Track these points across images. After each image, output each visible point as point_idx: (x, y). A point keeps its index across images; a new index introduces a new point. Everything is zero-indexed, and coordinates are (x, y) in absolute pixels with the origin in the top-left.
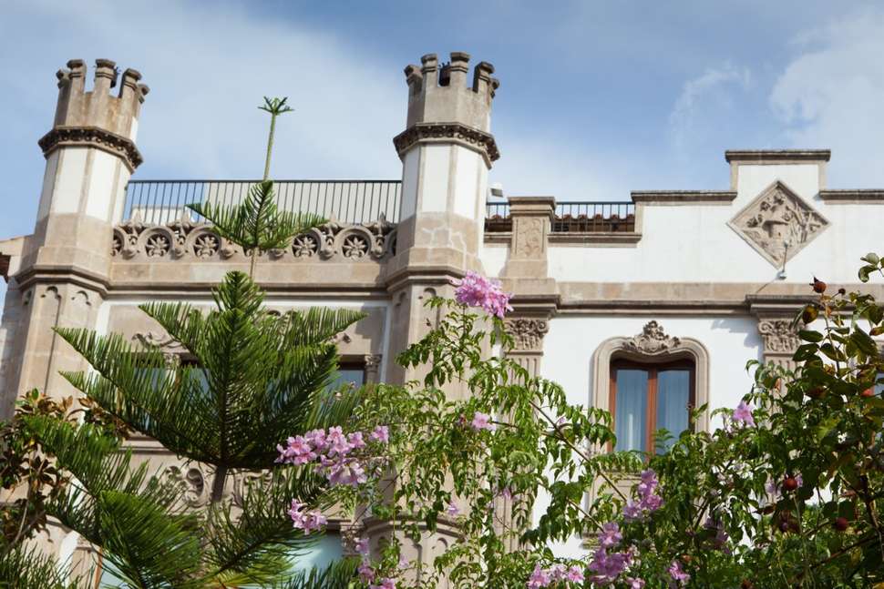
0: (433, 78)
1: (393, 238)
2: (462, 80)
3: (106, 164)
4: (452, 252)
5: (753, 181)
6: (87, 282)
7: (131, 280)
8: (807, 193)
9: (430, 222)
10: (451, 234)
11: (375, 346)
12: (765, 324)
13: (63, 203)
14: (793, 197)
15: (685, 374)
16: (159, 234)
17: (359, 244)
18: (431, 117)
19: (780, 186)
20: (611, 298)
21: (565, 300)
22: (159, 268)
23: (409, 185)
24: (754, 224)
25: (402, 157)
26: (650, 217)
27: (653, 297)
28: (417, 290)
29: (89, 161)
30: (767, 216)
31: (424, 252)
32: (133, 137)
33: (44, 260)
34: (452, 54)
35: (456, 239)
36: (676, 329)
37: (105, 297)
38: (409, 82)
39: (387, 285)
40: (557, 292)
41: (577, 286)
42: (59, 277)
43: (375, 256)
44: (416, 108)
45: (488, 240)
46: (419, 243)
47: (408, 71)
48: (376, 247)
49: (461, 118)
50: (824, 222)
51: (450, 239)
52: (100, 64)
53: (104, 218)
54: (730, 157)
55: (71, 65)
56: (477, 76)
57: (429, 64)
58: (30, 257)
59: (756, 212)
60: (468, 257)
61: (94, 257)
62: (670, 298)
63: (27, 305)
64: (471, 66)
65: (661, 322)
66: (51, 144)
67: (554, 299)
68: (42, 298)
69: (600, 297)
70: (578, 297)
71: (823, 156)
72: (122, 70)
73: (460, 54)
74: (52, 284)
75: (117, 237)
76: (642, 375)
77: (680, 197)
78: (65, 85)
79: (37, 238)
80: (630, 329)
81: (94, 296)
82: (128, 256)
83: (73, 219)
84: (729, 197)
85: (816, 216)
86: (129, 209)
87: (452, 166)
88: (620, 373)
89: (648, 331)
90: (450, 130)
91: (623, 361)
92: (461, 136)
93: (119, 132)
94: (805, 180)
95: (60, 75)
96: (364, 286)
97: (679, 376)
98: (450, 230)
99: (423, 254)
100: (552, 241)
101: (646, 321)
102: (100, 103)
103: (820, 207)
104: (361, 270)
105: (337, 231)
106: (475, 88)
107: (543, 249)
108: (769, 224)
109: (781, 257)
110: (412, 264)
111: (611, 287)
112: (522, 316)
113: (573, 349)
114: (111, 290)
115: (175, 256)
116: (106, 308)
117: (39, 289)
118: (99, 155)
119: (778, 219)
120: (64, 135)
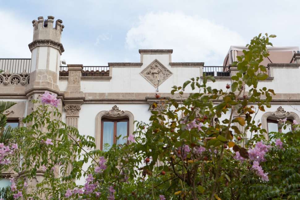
0: (42, 24)
1: (28, 78)
2: (51, 24)
4: (48, 83)
5: (148, 59)
8: (166, 64)
9: (41, 73)
10: (48, 77)
11: (23, 114)
14: (161, 65)
15: (126, 123)
17: (16, 80)
18: (41, 37)
19: (157, 61)
20: (102, 98)
21: (86, 99)
23: (34, 60)
24: (148, 73)
25: (31, 51)
26: (115, 72)
27: (115, 98)
28: (36, 96)
30: (153, 71)
31: (39, 83)
34: (48, 16)
35: (50, 78)
36: (123, 108)
38: (34, 26)
39: (26, 94)
40: (84, 96)
41: (90, 94)
43: (22, 84)
44: (35, 35)
45: (60, 79)
46: (37, 80)
47: (34, 22)
48: (22, 81)
49: (51, 38)
50: (171, 73)
51: (47, 78)
54: (141, 51)
56: (57, 24)
57: (40, 20)
59: (149, 70)
60: (54, 85)
62: (121, 98)
64: (55, 21)
65: (118, 106)
67: (83, 99)
69: (98, 98)
70: (91, 98)
71: (170, 52)
73: (51, 16)
77: (125, 65)
80: (107, 108)
84: (140, 65)
85: (168, 71)
87: (48, 54)
88: (105, 123)
89: (114, 109)
90: (48, 42)
91: (105, 118)
92: (51, 44)
94: (164, 59)
96: (18, 94)
98: (48, 76)
100: (82, 79)
101: (113, 105)
103: (169, 68)
104: (17, 89)
105: (9, 76)
106: (56, 28)
107: (79, 82)
108: (153, 74)
109: (157, 84)
110: (35, 87)
111: (102, 94)
112: (72, 104)
113: (89, 115)
119: (156, 72)
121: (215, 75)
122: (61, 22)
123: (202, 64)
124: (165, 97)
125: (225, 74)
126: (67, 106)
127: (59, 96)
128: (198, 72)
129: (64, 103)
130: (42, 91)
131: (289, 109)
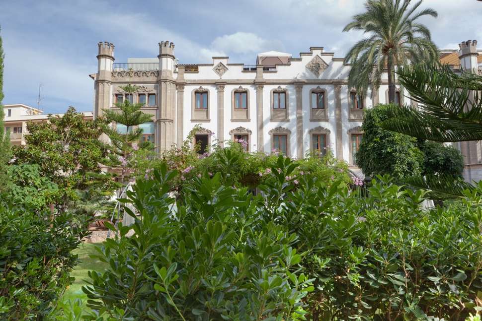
0: (163, 45)
1: (158, 73)
2: (168, 45)
3: (108, 61)
4: (168, 76)
5: (217, 62)
6: (108, 82)
7: (115, 81)
8: (225, 64)
9: (164, 71)
10: (168, 73)
11: (157, 91)
12: (218, 86)
13: (102, 68)
14: (223, 65)
16: (119, 73)
17: (153, 74)
18: (163, 53)
19: (221, 63)
21: (187, 83)
22: (120, 79)
23: (160, 64)
24: (216, 69)
25: (159, 59)
26: (200, 68)
27: (201, 82)
28: (163, 83)
29: (105, 60)
30: (219, 68)
32: (113, 56)
33: (100, 78)
34: (166, 41)
36: (205, 87)
38: (159, 46)
39: (158, 81)
40: (186, 81)
41: (189, 80)
42: (103, 81)
43: (156, 76)
44: (161, 51)
45: (174, 72)
46: (162, 75)
47: (159, 44)
49: (168, 53)
50: (228, 69)
52: (105, 43)
53: (109, 70)
54: (213, 58)
55: (100, 43)
56: (171, 45)
57: (162, 43)
58: (97, 78)
59: (217, 67)
60: (171, 77)
61: (108, 77)
62: (203, 82)
63: (98, 86)
64: (169, 43)
65: (202, 86)
66: (98, 57)
67: (185, 83)
68: (101, 85)
69: (193, 82)
70: (189, 82)
71: (227, 58)
72: (109, 43)
74: (102, 83)
75: (112, 73)
76: (200, 95)
77: (205, 65)
78: (100, 46)
79: (98, 74)
80: (197, 87)
81: (109, 84)
82: (114, 77)
83: (104, 71)
84: (213, 65)
86: (114, 67)
87: (167, 61)
88: (196, 94)
89: (200, 88)
90: (166, 55)
92: (168, 56)
93: (110, 55)
94: (224, 62)
95: (98, 44)
96: (154, 81)
97: (206, 94)
99: (163, 76)
100: (185, 73)
101: (200, 86)
102: (106, 50)
103: (227, 66)
104: (153, 79)
106: (170, 47)
107: (183, 74)
108: (219, 70)
109: (221, 75)
110: (162, 78)
111: (195, 80)
112: (180, 85)
113: (189, 91)
114: (112, 83)
115: (123, 77)
116: (112, 86)
117: (100, 83)
118: (107, 59)
119: (221, 69)
120: (101, 56)
121: (250, 69)
122: (173, 43)
123: (243, 65)
124: (224, 81)
125: (254, 70)
126: (178, 87)
127: (174, 82)
128: (241, 68)
129: (176, 85)
130: (166, 81)
131: (283, 87)
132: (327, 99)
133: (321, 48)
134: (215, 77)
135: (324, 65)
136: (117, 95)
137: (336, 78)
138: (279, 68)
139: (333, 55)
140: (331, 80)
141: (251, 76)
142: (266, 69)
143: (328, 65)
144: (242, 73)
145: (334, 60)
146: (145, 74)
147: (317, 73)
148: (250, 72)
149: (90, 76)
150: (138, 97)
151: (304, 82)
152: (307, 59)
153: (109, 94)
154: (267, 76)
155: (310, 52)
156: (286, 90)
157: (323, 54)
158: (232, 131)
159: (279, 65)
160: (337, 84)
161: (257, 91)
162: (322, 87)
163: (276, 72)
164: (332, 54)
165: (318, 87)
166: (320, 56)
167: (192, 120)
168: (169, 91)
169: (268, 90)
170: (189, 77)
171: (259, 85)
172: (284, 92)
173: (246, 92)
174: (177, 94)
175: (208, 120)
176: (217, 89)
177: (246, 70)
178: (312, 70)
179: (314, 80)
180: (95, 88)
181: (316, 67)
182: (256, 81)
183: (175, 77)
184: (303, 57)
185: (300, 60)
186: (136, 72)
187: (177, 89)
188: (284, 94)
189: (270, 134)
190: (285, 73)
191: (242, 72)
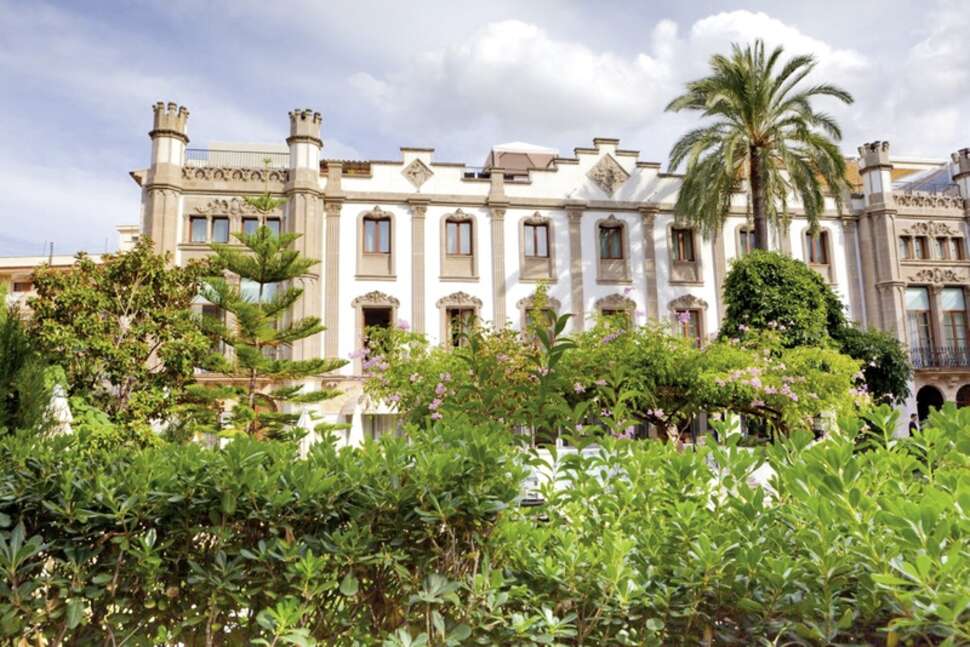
0: (299, 117)
1: (288, 175)
2: (310, 118)
3: (176, 143)
4: (310, 182)
5: (410, 158)
6: (175, 189)
7: (191, 188)
8: (427, 164)
9: (301, 170)
10: (308, 175)
11: (284, 213)
12: (413, 207)
13: (162, 158)
14: (422, 164)
15: (387, 223)
16: (200, 170)
17: (275, 177)
18: (299, 132)
19: (418, 161)
20: (363, 198)
21: (348, 197)
22: (201, 183)
23: (293, 156)
24: (409, 173)
25: (289, 146)
26: (375, 169)
27: (376, 198)
28: (298, 195)
29: (170, 143)
30: (414, 171)
31: (299, 183)
32: (186, 133)
33: (157, 181)
34: (306, 109)
35: (310, 177)
36: (385, 209)
37: (181, 193)
38: (290, 118)
39: (287, 192)
40: (345, 194)
41: (351, 193)
42: (163, 187)
43: (281, 181)
44: (294, 128)
45: (321, 175)
46: (297, 179)
47: (290, 113)
48: (282, 178)
49: (310, 133)
50: (432, 173)
51: (308, 177)
52: (170, 104)
53: (178, 163)
54: (402, 149)
55: (159, 103)
56: (315, 117)
57: (298, 112)
58: (150, 179)
59: (410, 169)
60: (315, 183)
61: (176, 180)
62: (382, 198)
63: (151, 196)
64: (313, 113)
65: (380, 206)
66: (154, 134)
67: (344, 197)
68: (157, 195)
69: (359, 197)
70: (352, 197)
71: (432, 150)
72: (179, 106)
73: (309, 109)
74: (161, 190)
75: (184, 171)
76: (373, 223)
77: (385, 163)
78: (156, 111)
79: (153, 170)
80: (369, 208)
81: (177, 194)
82: (188, 178)
83: (167, 165)
84: (401, 163)
85: (430, 171)
86: (186, 160)
87: (308, 151)
88: (368, 223)
89: (375, 209)
90: (307, 138)
91: (367, 218)
92: (310, 140)
93: (180, 131)
94: (426, 158)
95: (154, 107)
96: (279, 192)
99: (299, 182)
100: (344, 176)
101: (375, 205)
102: (172, 119)
103: (432, 168)
104: (276, 186)
105: (267, 171)
106: (314, 121)
107: (339, 180)
108: (414, 174)
109: (418, 185)
110: (296, 186)
111: (363, 193)
112: (333, 202)
113: (351, 214)
114: (183, 191)
115: (207, 179)
116: (182, 198)
117: (156, 191)
118: (174, 140)
119: (418, 172)
120: (159, 132)
121: (476, 176)
122: (319, 114)
123: (463, 166)
124: (426, 198)
125: (485, 176)
126: (328, 205)
127: (320, 195)
128: (459, 173)
129: (325, 202)
130: (304, 191)
131: (545, 214)
132: (629, 240)
133: (615, 141)
134: (407, 188)
135: (622, 173)
136: (192, 218)
137: (645, 200)
138: (535, 176)
139: (637, 156)
140: (635, 204)
141: (481, 190)
142: (509, 178)
143: (628, 175)
144: (462, 183)
145: (639, 164)
146: (256, 176)
147: (609, 190)
148: (476, 181)
149: (132, 174)
150: (240, 223)
151: (584, 206)
152: (588, 162)
153: (176, 215)
154: (512, 191)
155: (594, 147)
156: (549, 219)
157: (618, 152)
158: (441, 301)
159: (534, 169)
160: (647, 212)
161: (492, 221)
162: (620, 216)
163: (529, 183)
164: (635, 153)
165: (611, 217)
166: (613, 155)
167: (357, 276)
168: (310, 214)
169: (513, 218)
170: (351, 185)
171: (496, 207)
172: (546, 224)
173: (469, 221)
174: (325, 221)
175: (391, 277)
176: (412, 212)
177: (469, 177)
178: (599, 182)
179: (605, 202)
180: (143, 201)
181: (607, 178)
182: (491, 200)
183: (322, 184)
184: (582, 157)
185: (575, 161)
186: (238, 171)
187: (326, 210)
188: (544, 228)
189: (519, 308)
190: (547, 187)
191: (463, 180)
